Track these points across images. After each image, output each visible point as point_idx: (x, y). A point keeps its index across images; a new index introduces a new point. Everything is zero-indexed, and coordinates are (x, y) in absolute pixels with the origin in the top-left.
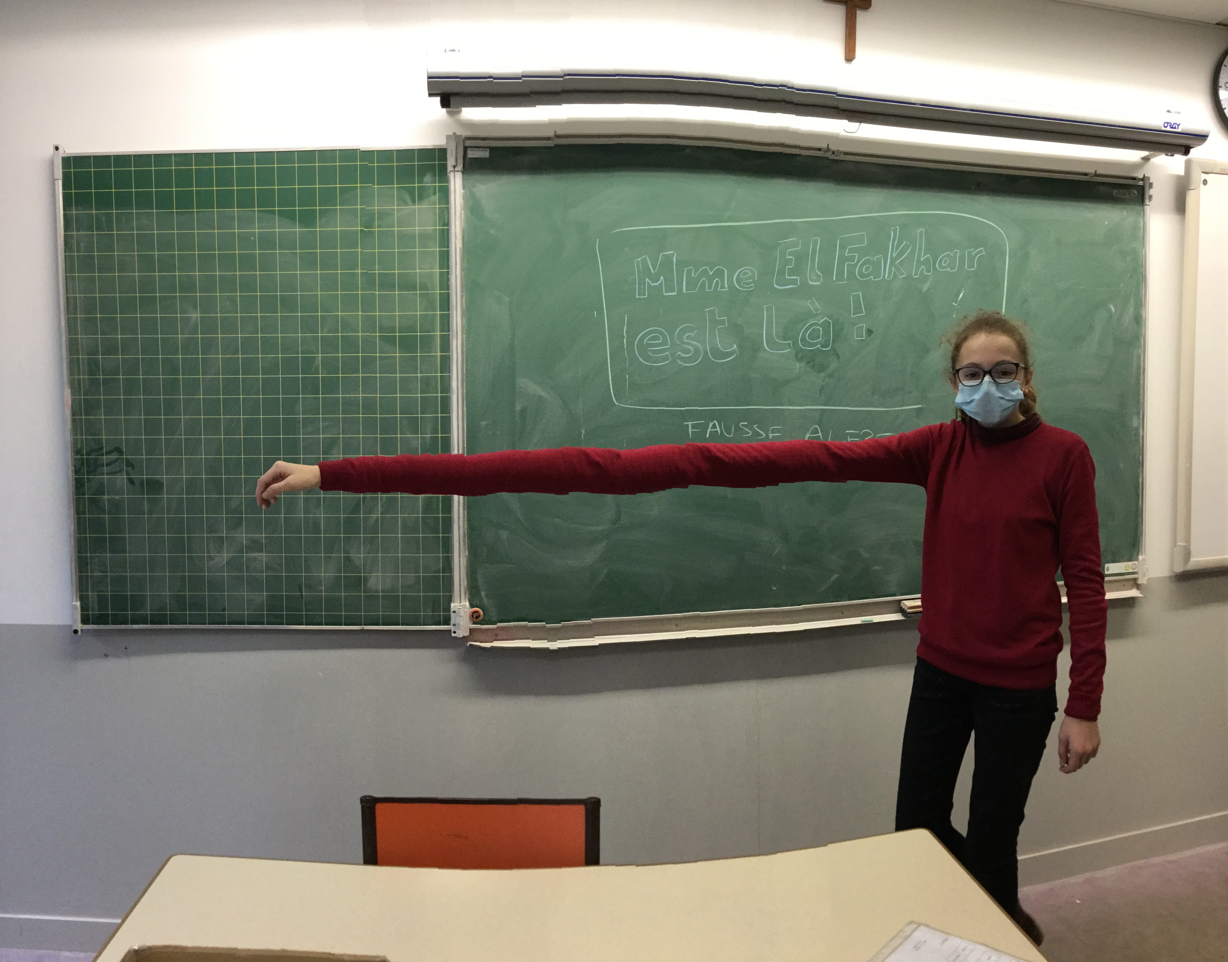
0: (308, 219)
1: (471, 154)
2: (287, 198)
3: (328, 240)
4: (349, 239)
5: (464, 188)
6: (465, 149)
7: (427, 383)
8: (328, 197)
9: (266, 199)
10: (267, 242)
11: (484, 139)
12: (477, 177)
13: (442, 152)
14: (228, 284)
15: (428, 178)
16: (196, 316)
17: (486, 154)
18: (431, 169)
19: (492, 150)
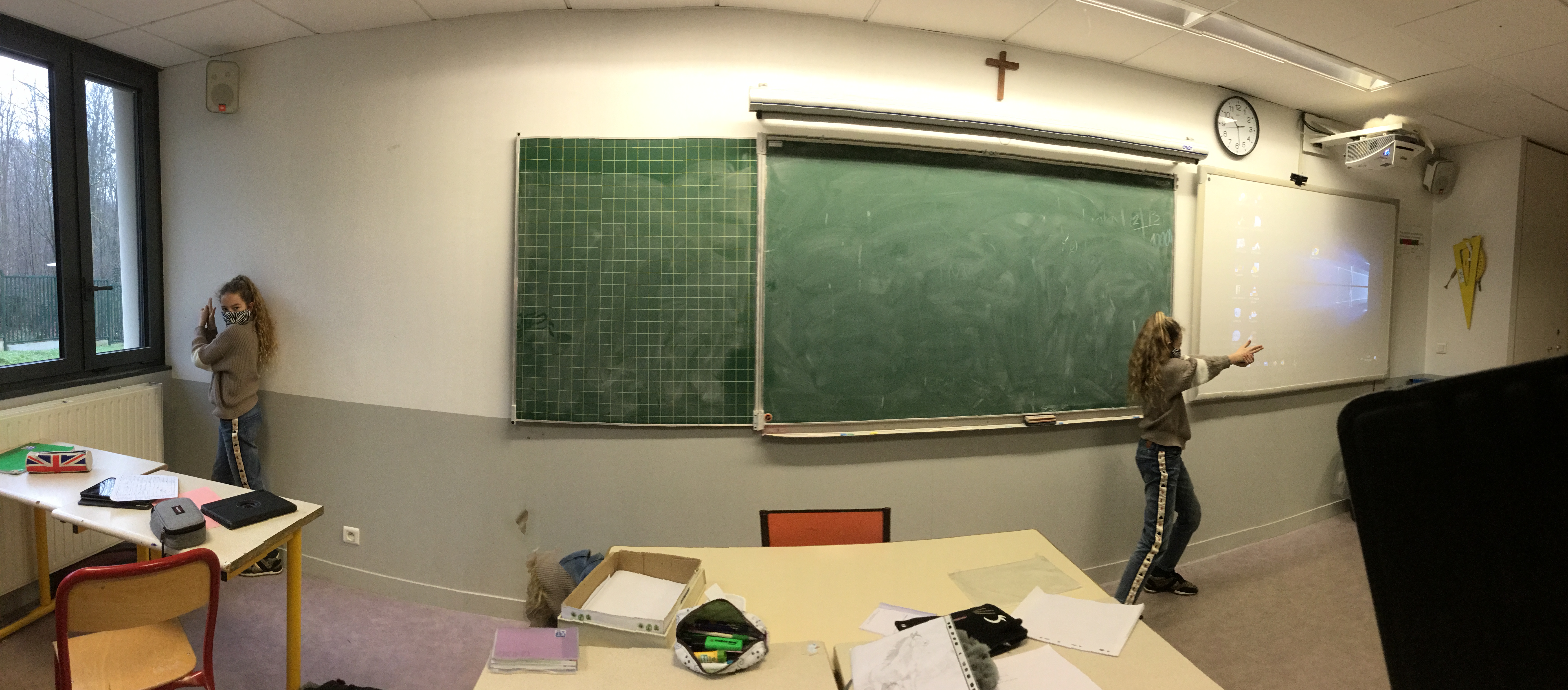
0: (668, 180)
1: (772, 144)
2: (656, 167)
3: (680, 192)
4: (692, 192)
5: (767, 164)
6: (768, 141)
7: (741, 279)
8: (680, 167)
9: (644, 168)
10: (644, 193)
11: (780, 137)
12: (773, 158)
13: (753, 142)
14: (620, 218)
15: (745, 156)
16: (598, 235)
17: (781, 145)
18: (746, 151)
19: (785, 142)
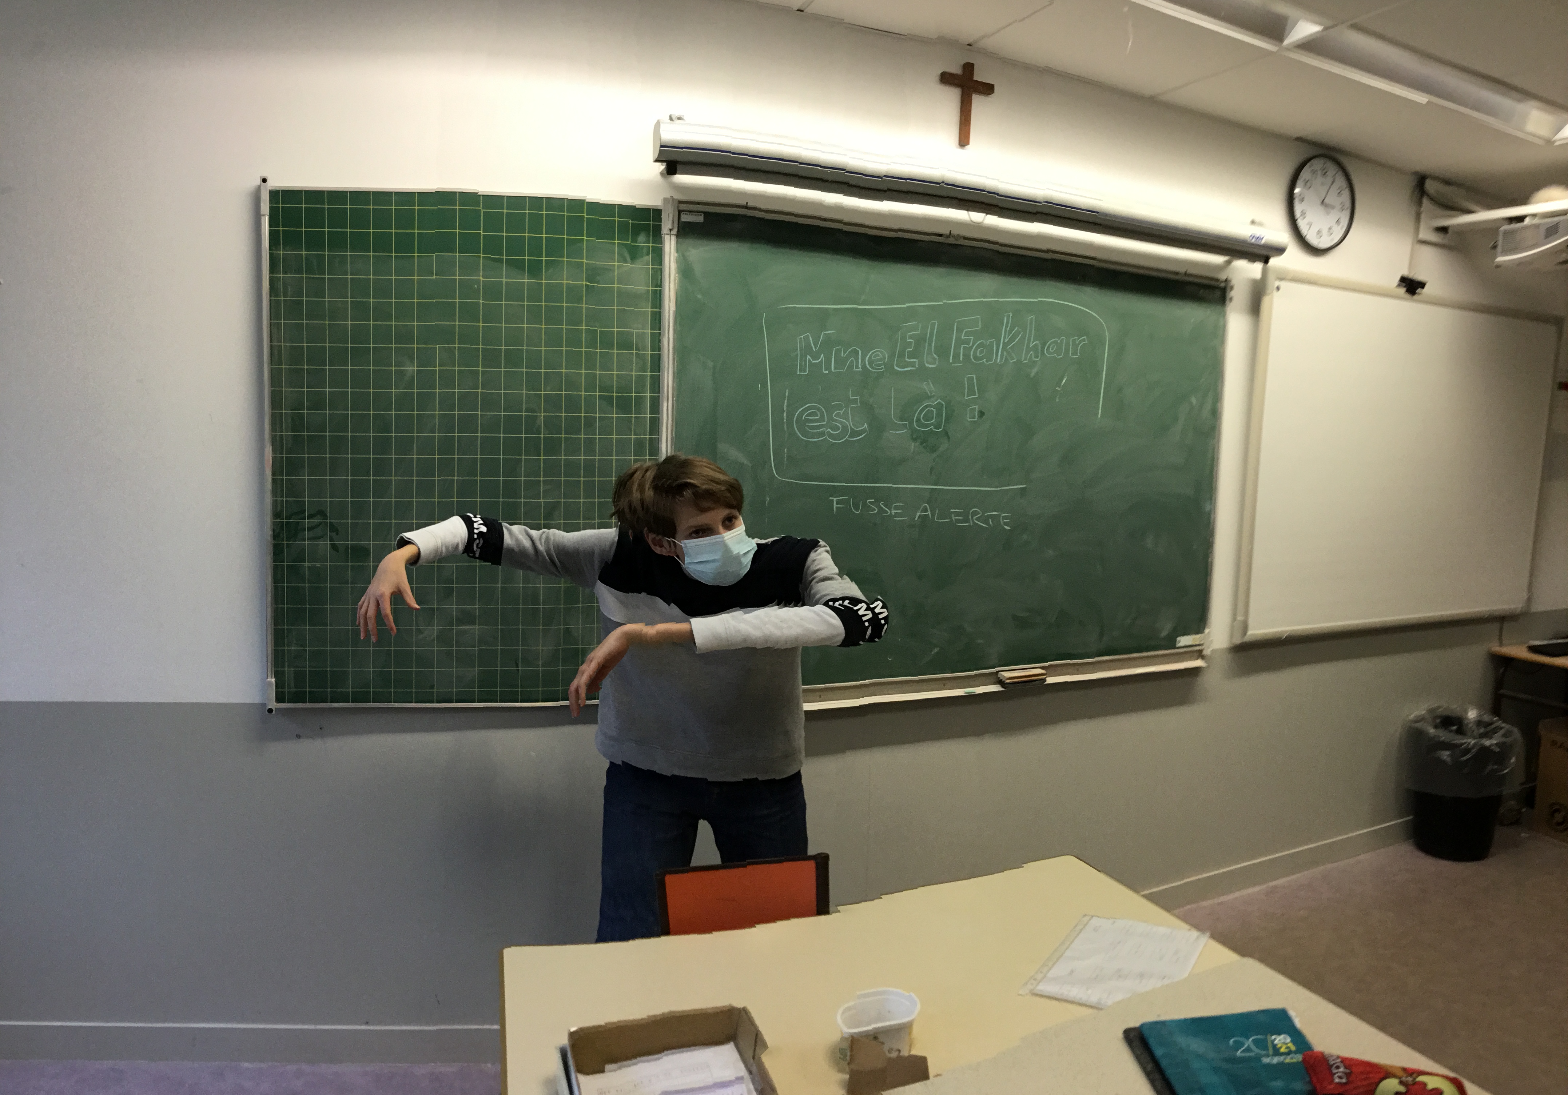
0: (535, 270)
1: (685, 218)
3: (555, 293)
4: (573, 293)
5: (677, 251)
6: (680, 212)
9: (493, 246)
10: (493, 292)
11: (698, 203)
12: (689, 242)
13: (656, 213)
15: (642, 238)
16: (412, 369)
17: (700, 219)
18: (646, 229)
19: (707, 215)
